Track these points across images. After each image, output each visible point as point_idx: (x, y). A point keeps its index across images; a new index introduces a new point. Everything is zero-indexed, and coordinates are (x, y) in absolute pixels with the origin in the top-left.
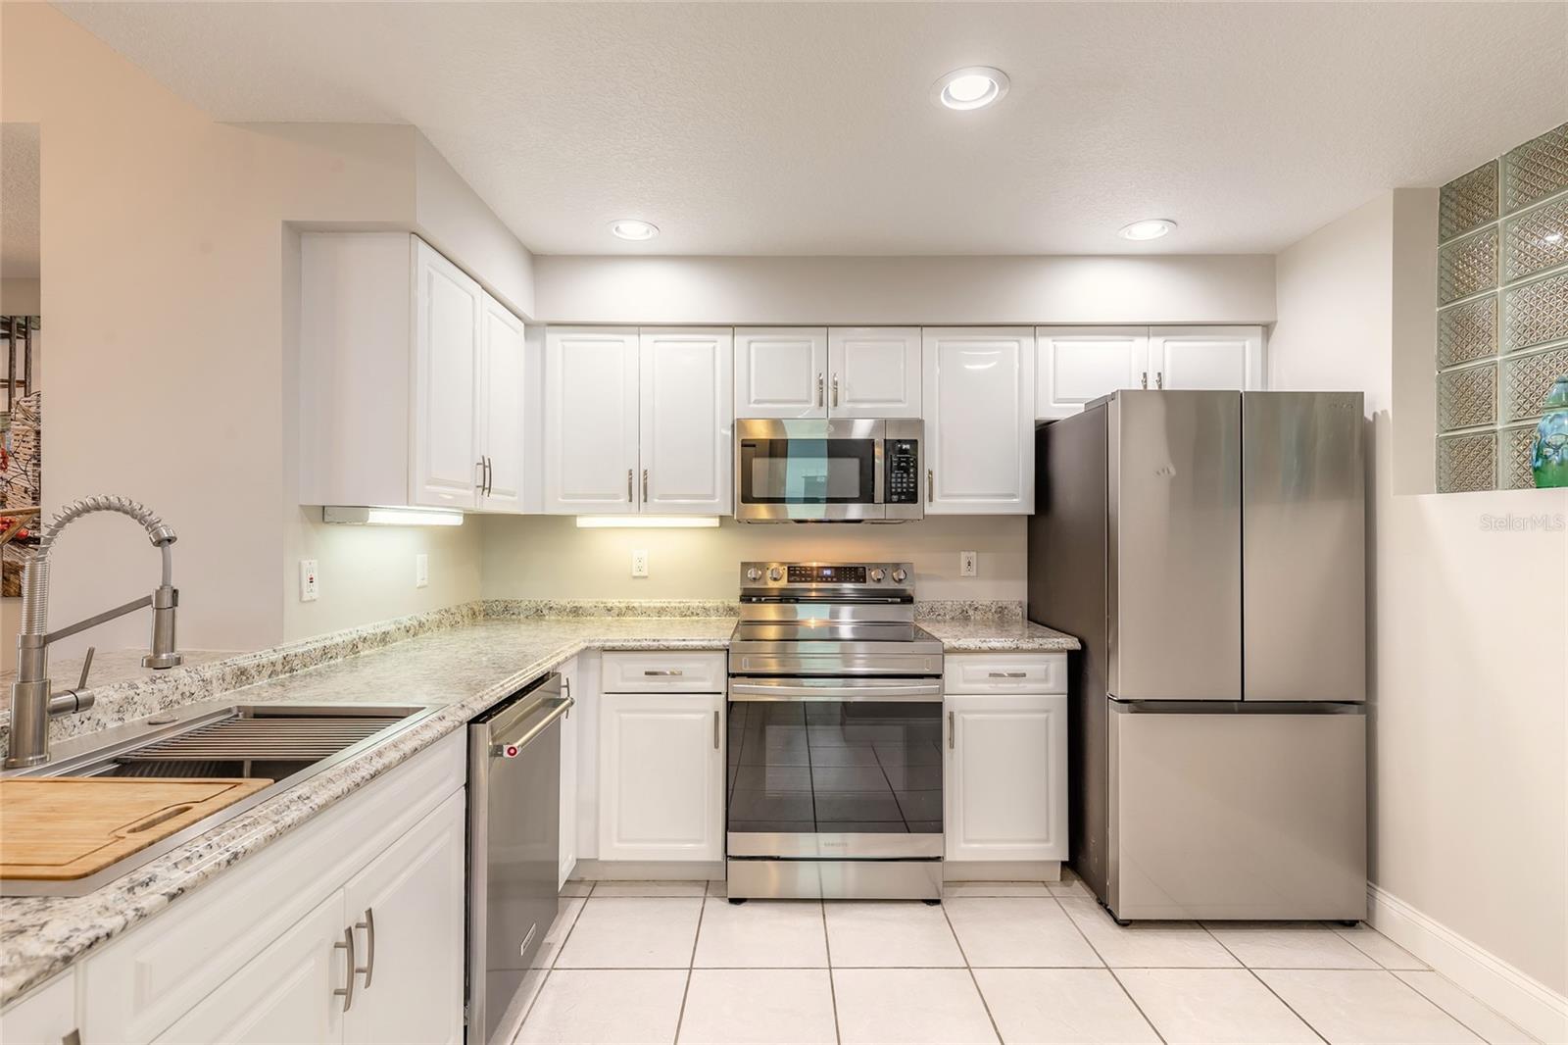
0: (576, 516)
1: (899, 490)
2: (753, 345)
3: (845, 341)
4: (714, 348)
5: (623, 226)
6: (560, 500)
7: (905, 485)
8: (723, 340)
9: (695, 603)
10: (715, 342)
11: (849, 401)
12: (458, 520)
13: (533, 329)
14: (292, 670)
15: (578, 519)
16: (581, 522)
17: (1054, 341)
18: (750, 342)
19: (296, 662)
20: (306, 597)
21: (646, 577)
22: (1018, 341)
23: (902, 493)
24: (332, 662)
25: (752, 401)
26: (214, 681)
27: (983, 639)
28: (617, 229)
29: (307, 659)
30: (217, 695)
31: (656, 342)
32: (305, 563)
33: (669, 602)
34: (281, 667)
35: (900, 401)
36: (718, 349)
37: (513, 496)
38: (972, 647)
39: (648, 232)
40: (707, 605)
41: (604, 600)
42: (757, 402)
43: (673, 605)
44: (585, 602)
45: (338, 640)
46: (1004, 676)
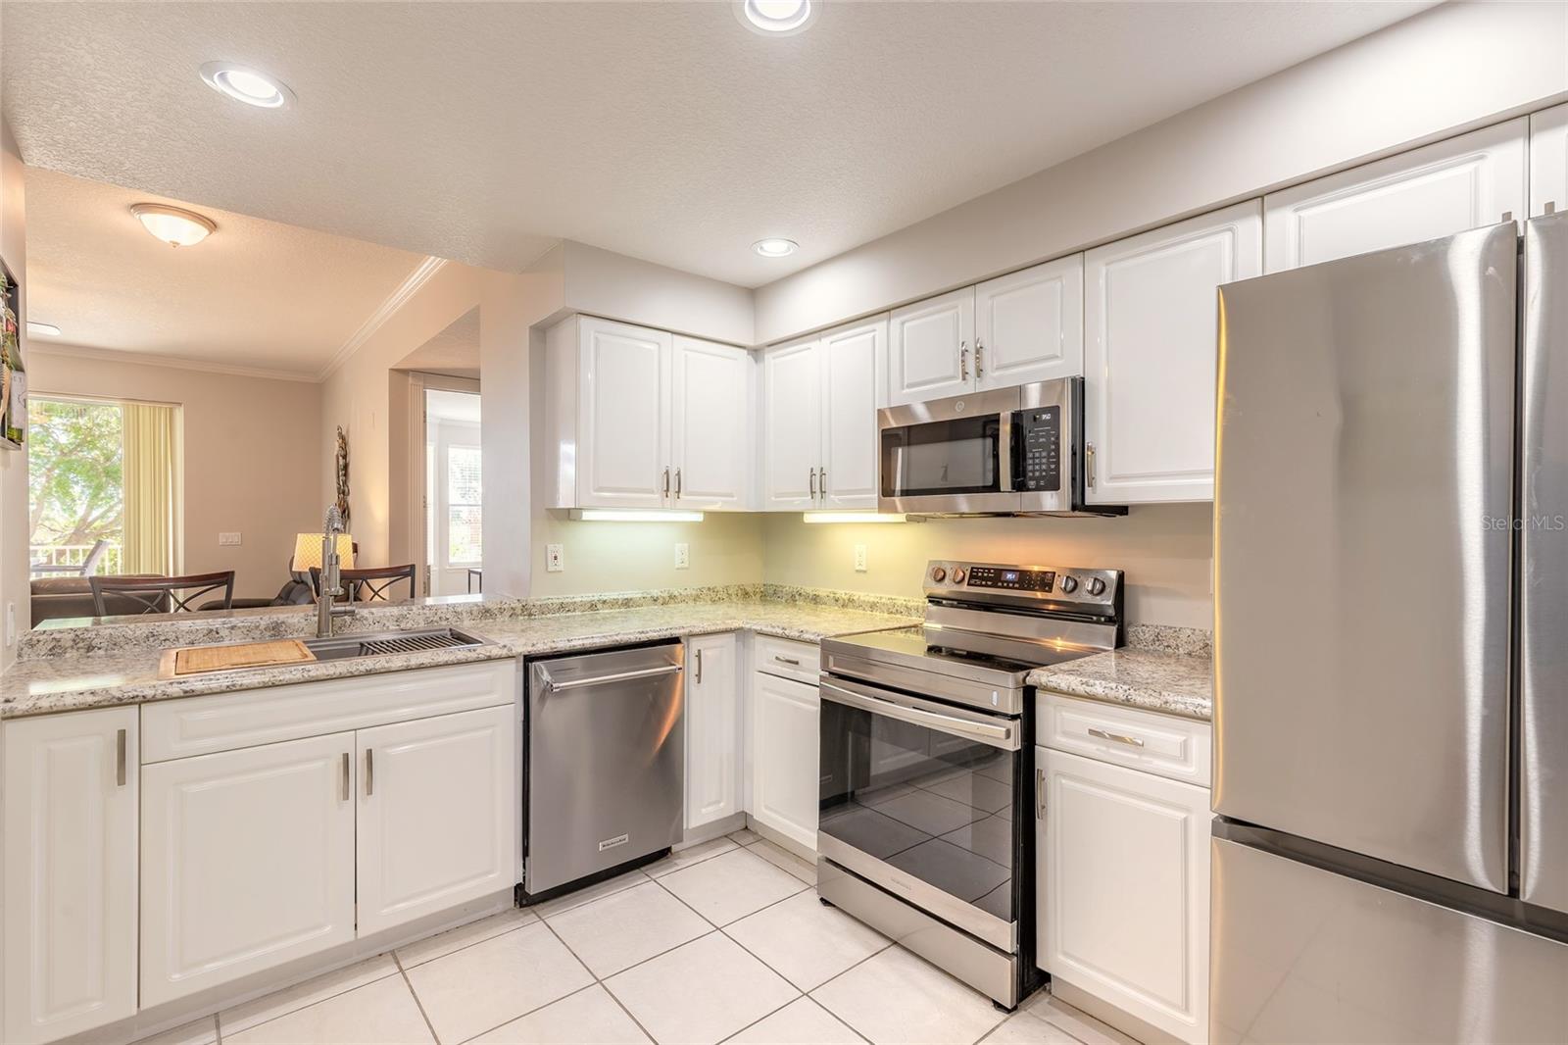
0: (803, 513)
1: (1037, 474)
2: (907, 325)
3: (993, 297)
4: (874, 337)
5: (765, 246)
6: (773, 498)
7: (1044, 467)
8: (880, 327)
9: (901, 600)
10: (874, 330)
11: (998, 368)
12: (700, 518)
13: (756, 352)
14: (530, 615)
15: (805, 515)
16: (808, 518)
17: (1297, 210)
18: (903, 323)
19: (534, 610)
20: (550, 569)
21: (865, 572)
22: (1230, 230)
23: (1042, 478)
24: (569, 614)
25: (905, 384)
26: (464, 614)
27: (1084, 680)
28: (761, 248)
29: (544, 609)
30: (465, 623)
31: (832, 343)
32: (550, 547)
33: (881, 598)
34: (520, 612)
35: (1056, 357)
36: (877, 337)
37: (733, 496)
38: (1063, 686)
39: (789, 249)
40: (910, 604)
41: (835, 591)
42: (910, 386)
43: (883, 600)
44: (822, 592)
45: (578, 600)
46: (1104, 737)
